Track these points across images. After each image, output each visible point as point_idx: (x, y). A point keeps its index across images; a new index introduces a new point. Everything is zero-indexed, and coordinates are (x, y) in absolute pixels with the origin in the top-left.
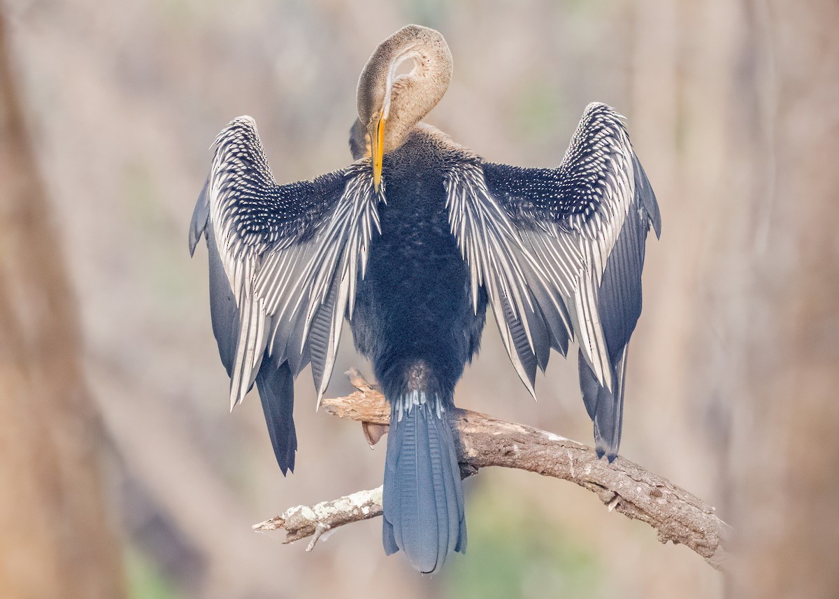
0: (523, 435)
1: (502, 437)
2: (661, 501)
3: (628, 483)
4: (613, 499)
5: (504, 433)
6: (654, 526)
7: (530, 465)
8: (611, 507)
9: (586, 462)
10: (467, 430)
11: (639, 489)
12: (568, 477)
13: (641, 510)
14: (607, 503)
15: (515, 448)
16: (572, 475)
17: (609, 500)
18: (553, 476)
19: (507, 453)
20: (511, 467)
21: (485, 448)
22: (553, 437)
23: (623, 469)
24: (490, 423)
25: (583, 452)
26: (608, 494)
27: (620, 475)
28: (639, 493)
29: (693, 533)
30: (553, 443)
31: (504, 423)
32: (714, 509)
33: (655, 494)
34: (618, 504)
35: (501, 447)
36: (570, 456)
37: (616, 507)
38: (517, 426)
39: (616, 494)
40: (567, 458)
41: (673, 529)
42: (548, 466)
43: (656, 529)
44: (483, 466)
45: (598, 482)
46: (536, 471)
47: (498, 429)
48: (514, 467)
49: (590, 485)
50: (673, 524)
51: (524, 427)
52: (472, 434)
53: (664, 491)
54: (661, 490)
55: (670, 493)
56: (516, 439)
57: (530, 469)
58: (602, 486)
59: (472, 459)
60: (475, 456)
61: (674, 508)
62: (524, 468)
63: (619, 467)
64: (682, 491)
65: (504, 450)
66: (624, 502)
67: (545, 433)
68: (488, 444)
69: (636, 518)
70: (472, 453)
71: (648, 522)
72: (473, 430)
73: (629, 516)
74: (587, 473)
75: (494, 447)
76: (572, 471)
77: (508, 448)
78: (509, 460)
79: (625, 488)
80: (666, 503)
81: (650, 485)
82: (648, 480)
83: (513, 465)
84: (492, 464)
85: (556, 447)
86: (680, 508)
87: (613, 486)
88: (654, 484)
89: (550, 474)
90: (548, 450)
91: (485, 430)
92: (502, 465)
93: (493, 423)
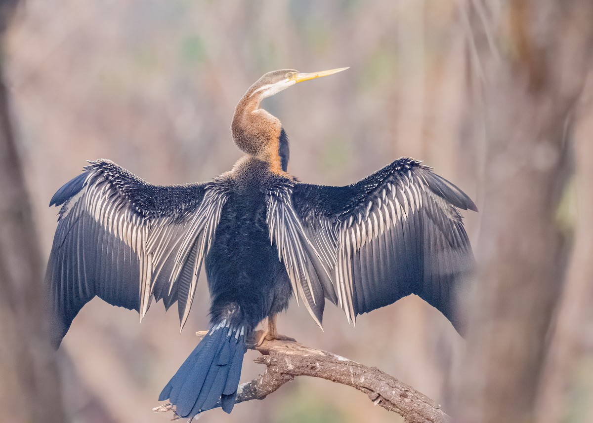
0: (323, 357)
1: (310, 357)
2: (407, 400)
3: (387, 388)
4: (377, 398)
5: (311, 355)
6: (402, 415)
7: (326, 375)
8: (376, 403)
9: (361, 374)
10: (288, 353)
11: (394, 392)
12: (350, 384)
13: (394, 405)
14: (373, 401)
15: (318, 364)
16: (352, 382)
17: (375, 398)
18: (340, 382)
19: (312, 368)
20: (315, 376)
21: (298, 364)
22: (341, 358)
23: (384, 379)
24: (302, 349)
25: (359, 368)
26: (374, 395)
27: (383, 383)
28: (393, 394)
29: (427, 420)
30: (341, 362)
31: (311, 349)
32: (440, 406)
33: (404, 396)
34: (380, 401)
35: (309, 364)
36: (351, 371)
37: (379, 403)
38: (319, 351)
39: (379, 395)
40: (349, 372)
41: (414, 418)
42: (338, 377)
43: (404, 417)
44: (297, 375)
45: (368, 387)
46: (330, 379)
47: (307, 352)
48: (317, 377)
49: (363, 389)
50: (414, 414)
51: (323, 352)
52: (291, 356)
53: (410, 394)
54: (407, 393)
55: (413, 395)
56: (318, 359)
57: (326, 378)
58: (370, 390)
59: (290, 371)
60: (292, 369)
61: (415, 405)
62: (322, 377)
63: (381, 378)
64: (420, 394)
65: (310, 366)
66: (384, 400)
67: (336, 356)
68: (301, 362)
69: (391, 410)
70: (291, 367)
71: (399, 413)
72: (292, 353)
73: (387, 409)
74: (362, 382)
75: (304, 363)
76: (352, 379)
77: (313, 365)
78: (313, 372)
79: (386, 392)
80: (410, 401)
81: (401, 390)
82: (399, 387)
83: (316, 375)
84: (303, 374)
85: (343, 365)
86: (419, 405)
87: (378, 390)
88: (403, 389)
89: (339, 381)
90: (338, 367)
91: (299, 353)
92: (308, 375)
93: (304, 349)
